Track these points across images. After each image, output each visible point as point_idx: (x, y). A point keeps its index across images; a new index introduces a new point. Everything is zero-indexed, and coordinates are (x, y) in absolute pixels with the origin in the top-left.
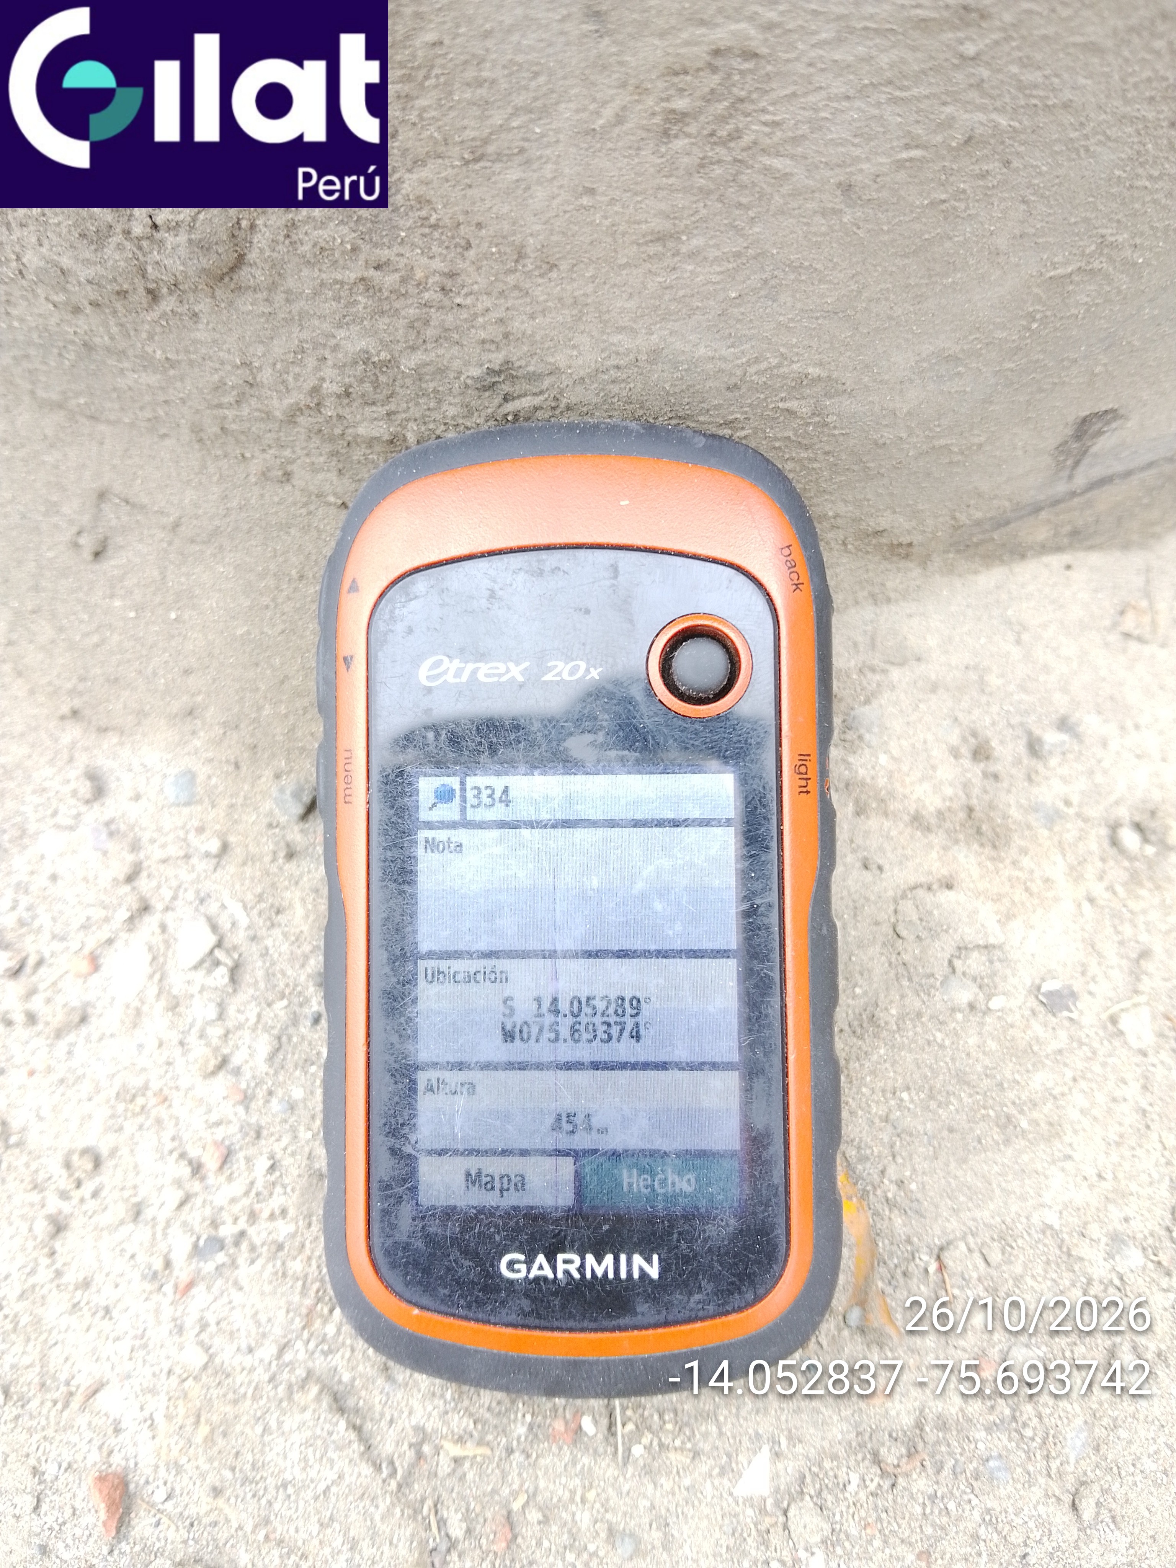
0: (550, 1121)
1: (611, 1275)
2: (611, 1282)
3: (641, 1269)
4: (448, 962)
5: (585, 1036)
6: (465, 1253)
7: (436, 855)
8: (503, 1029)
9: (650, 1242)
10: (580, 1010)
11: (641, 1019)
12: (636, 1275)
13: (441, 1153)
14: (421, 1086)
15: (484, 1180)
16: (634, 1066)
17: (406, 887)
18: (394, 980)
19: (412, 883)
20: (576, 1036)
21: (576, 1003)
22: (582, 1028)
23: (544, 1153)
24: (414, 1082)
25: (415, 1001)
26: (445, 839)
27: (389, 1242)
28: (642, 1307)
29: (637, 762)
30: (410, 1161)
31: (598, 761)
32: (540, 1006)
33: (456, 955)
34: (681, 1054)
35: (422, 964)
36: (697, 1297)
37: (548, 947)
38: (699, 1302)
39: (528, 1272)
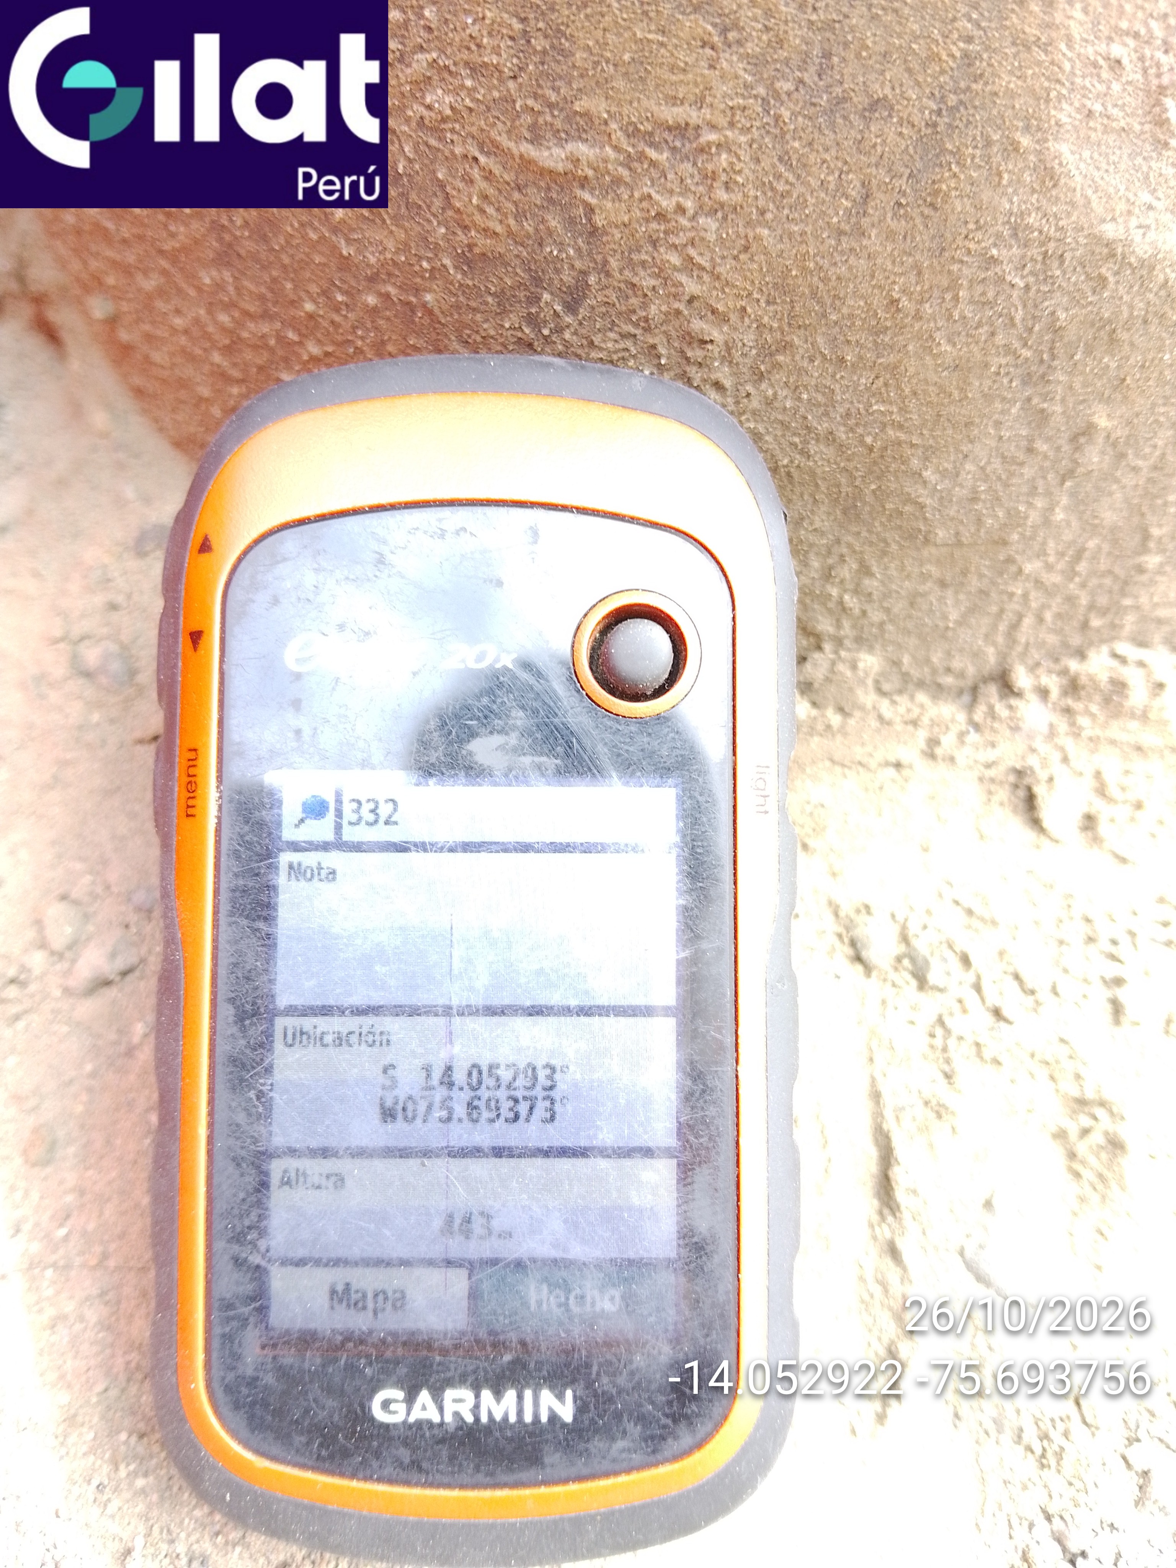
0: (437, 1223)
1: (513, 1419)
2: (512, 1426)
3: (550, 1409)
4: (315, 1020)
5: (486, 1115)
6: (329, 1390)
7: (303, 883)
8: (382, 1106)
9: (562, 1376)
10: (480, 1083)
11: (556, 1094)
12: (544, 1419)
13: (300, 1263)
14: (275, 1179)
15: (354, 1297)
16: (546, 1153)
17: (261, 925)
18: (243, 1042)
19: (269, 919)
20: (475, 1116)
21: (475, 1074)
22: (482, 1104)
23: (431, 1263)
24: (267, 1174)
25: (269, 1070)
26: (314, 865)
27: (231, 1376)
28: (553, 1458)
29: (558, 772)
30: (259, 1273)
31: (510, 770)
32: (428, 1076)
33: (325, 1011)
34: (606, 1137)
35: (281, 1023)
36: (620, 1444)
37: (441, 1001)
38: (623, 1450)
39: (408, 1414)
